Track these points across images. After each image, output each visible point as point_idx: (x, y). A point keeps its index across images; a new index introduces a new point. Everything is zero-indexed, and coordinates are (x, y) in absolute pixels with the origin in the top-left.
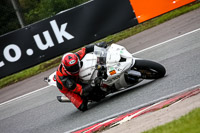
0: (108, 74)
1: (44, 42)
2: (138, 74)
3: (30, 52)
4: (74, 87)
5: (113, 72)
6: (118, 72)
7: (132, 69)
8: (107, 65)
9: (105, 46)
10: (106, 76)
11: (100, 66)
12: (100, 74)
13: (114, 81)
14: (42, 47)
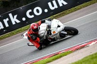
0: (52, 33)
1: (53, 6)
2: (66, 33)
3: (46, 11)
4: (36, 39)
5: (54, 32)
6: (57, 32)
7: (63, 31)
8: (52, 29)
9: (50, 20)
10: (51, 34)
11: (48, 29)
12: (48, 33)
13: (55, 36)
14: (52, 8)
